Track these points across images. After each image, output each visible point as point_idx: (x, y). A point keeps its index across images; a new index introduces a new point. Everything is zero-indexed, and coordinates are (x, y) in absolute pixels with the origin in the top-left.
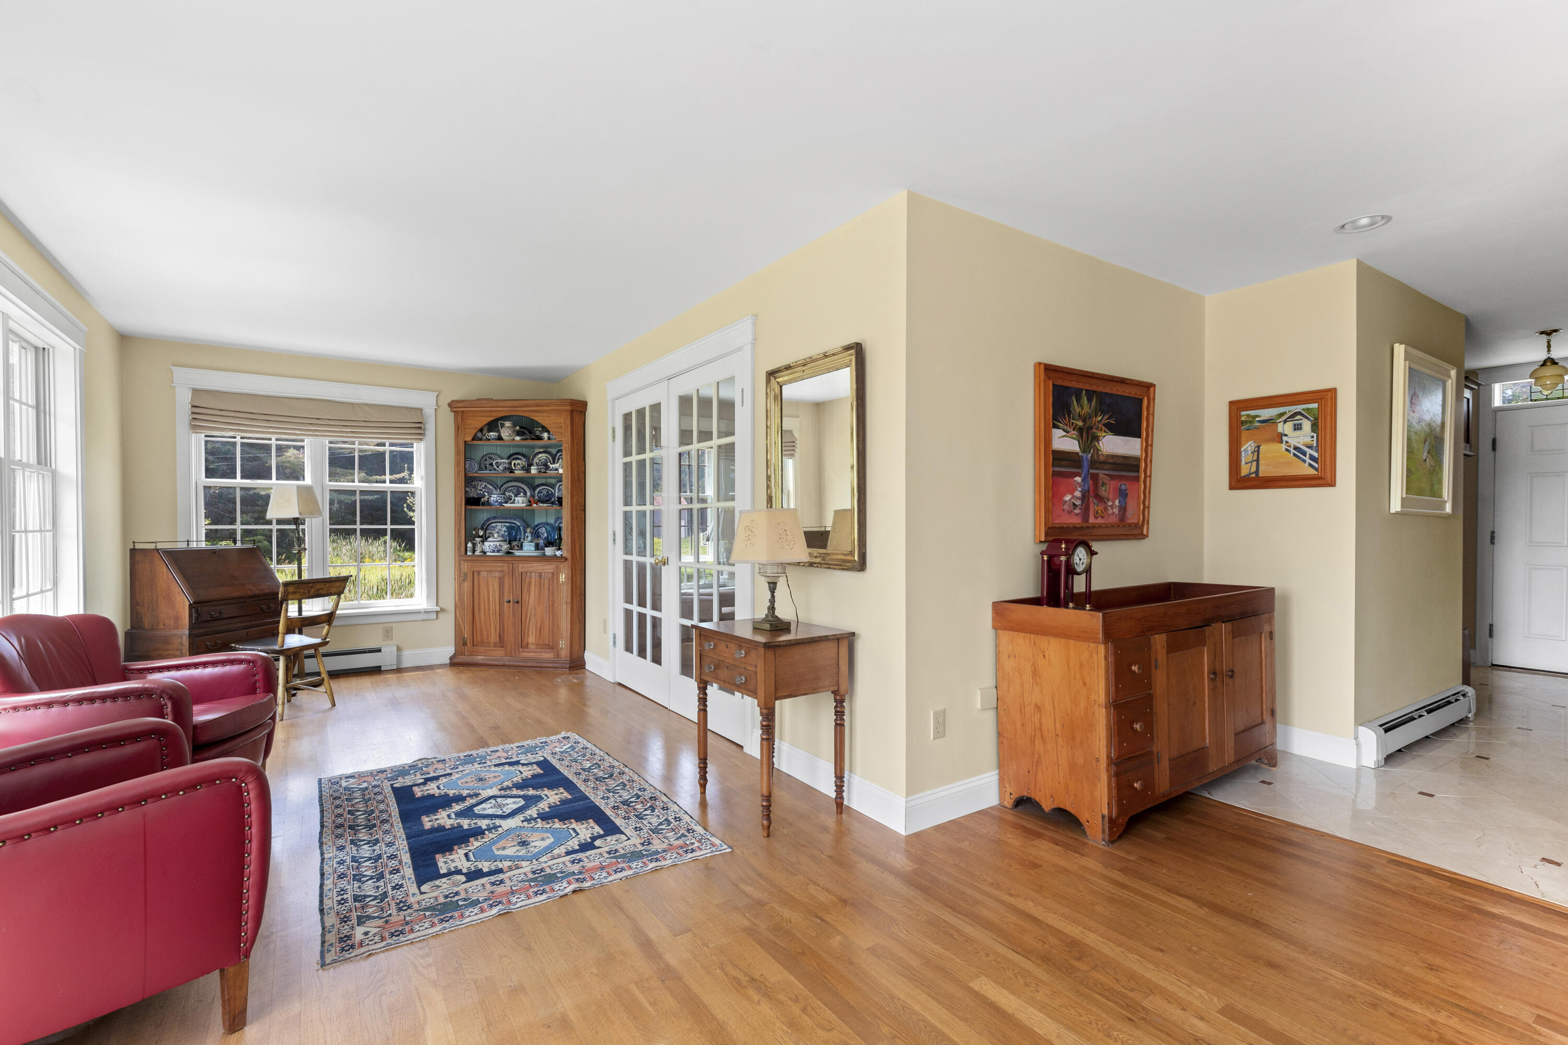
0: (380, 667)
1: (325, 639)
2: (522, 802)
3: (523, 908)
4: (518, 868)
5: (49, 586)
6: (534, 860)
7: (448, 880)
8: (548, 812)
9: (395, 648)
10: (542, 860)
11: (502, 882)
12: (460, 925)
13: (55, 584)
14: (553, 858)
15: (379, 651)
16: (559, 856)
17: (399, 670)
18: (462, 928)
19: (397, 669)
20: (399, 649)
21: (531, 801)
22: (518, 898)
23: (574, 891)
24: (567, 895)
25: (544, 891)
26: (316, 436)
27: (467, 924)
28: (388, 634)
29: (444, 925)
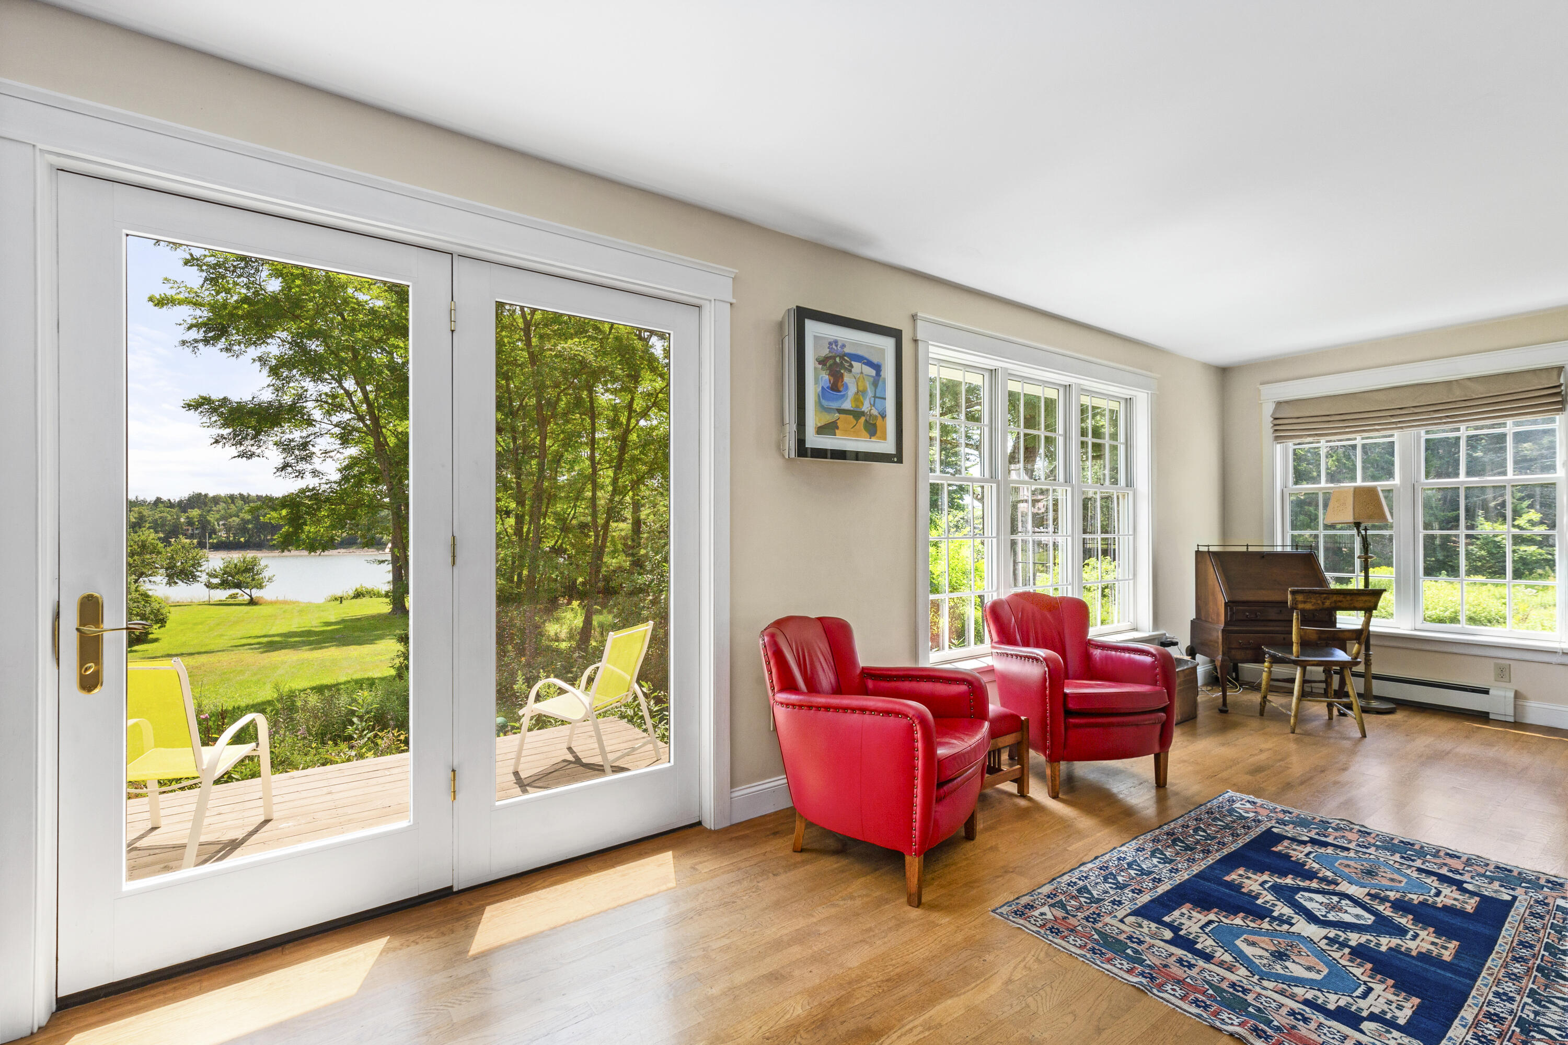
0: (1488, 713)
1: (1356, 658)
2: (1369, 919)
3: (1161, 1000)
4: (1230, 969)
5: (1131, 577)
6: (1257, 977)
7: (1156, 928)
8: (1381, 952)
9: (1512, 695)
10: (1265, 983)
11: (1191, 966)
12: (1096, 964)
13: (1135, 575)
14: (1282, 993)
15: (1486, 692)
16: (1292, 997)
17: (1518, 725)
18: (1094, 968)
19: (1515, 722)
20: (1517, 695)
21: (1383, 925)
22: (1174, 990)
23: (1231, 1035)
24: (1221, 1030)
25: (1206, 1007)
26: (1402, 428)
27: (1101, 969)
28: (1503, 673)
29: (1087, 954)
